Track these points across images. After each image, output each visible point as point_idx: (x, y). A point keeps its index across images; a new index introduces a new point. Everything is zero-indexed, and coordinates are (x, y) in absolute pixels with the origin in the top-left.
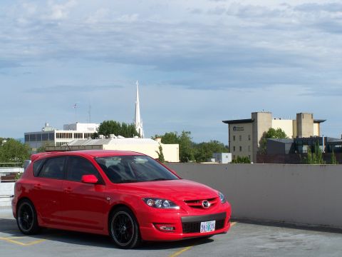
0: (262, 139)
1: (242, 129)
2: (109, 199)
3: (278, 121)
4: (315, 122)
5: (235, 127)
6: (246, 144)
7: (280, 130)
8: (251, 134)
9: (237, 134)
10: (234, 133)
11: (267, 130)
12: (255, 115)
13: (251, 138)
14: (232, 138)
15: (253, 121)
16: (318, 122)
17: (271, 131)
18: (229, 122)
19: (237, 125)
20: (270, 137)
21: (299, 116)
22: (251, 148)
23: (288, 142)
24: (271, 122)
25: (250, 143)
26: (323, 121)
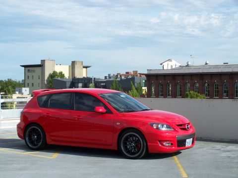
0: (48, 78)
1: (34, 71)
2: (118, 124)
3: (59, 66)
4: (84, 67)
5: (29, 70)
6: (37, 81)
7: (62, 72)
8: (40, 75)
9: (30, 74)
10: (28, 74)
11: (52, 72)
12: (43, 61)
13: (40, 77)
14: (27, 77)
15: (41, 66)
16: (86, 67)
17: (55, 73)
18: (25, 66)
19: (30, 69)
20: (54, 77)
21: (73, 63)
22: (40, 84)
23: (68, 81)
24: (54, 67)
25: (40, 81)
26: (89, 67)
